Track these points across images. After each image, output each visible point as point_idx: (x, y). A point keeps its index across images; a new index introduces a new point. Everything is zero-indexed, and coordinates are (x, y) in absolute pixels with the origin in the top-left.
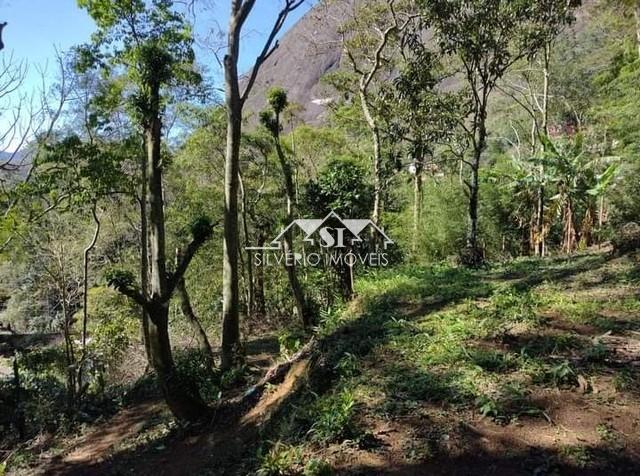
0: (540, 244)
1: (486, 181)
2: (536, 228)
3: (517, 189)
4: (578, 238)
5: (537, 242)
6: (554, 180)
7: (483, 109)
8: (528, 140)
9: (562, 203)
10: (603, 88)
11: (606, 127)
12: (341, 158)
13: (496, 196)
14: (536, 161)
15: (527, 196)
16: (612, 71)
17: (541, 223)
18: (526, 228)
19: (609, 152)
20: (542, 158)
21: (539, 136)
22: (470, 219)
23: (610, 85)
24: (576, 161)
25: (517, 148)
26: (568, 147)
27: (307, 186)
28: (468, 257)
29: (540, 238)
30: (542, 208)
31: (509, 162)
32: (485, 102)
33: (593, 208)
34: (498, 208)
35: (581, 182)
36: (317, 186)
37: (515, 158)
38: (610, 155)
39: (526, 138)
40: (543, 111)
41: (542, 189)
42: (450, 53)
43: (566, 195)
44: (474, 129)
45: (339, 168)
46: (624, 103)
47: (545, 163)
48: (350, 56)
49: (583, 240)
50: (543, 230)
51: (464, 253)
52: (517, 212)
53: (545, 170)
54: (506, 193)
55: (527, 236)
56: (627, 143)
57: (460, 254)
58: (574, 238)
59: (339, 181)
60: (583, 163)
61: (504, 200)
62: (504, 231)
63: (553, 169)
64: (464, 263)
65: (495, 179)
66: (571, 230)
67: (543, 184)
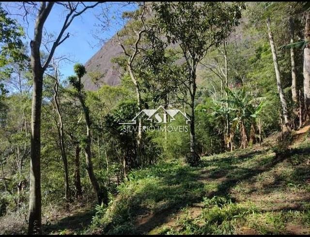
0: (230, 143)
1: (201, 111)
2: (227, 134)
3: (216, 115)
4: (248, 140)
5: (228, 142)
6: (233, 110)
7: (194, 73)
8: (219, 91)
9: (239, 122)
10: (253, 64)
11: (257, 83)
12: (126, 102)
13: (206, 119)
14: (224, 101)
15: (221, 118)
16: (257, 56)
17: (229, 133)
18: (222, 134)
19: (259, 95)
20: (227, 99)
21: (225, 89)
22: (191, 135)
23: (257, 62)
24: (244, 100)
25: (215, 94)
26: (239, 93)
27: (106, 117)
28: (191, 159)
29: (229, 141)
30: (229, 124)
31: (211, 101)
32: (195, 70)
33: (255, 124)
34: (208, 124)
35: (247, 111)
36: (112, 117)
37: (214, 99)
38: (261, 96)
39: (219, 89)
40: (226, 76)
41: (228, 114)
42: (173, 42)
43: (240, 118)
44: (190, 84)
45: (125, 107)
46: (265, 71)
47: (228, 102)
48: (122, 46)
49: (251, 141)
50: (231, 136)
51: (189, 156)
52: (217, 126)
53: (229, 105)
54: (211, 117)
55: (223, 139)
56: (268, 90)
57: (187, 157)
58: (246, 140)
59: (124, 114)
60: (248, 102)
61: (210, 120)
62: (212, 135)
63: (232, 105)
64: (189, 162)
65: (205, 110)
66: (245, 136)
67: (229, 112)
